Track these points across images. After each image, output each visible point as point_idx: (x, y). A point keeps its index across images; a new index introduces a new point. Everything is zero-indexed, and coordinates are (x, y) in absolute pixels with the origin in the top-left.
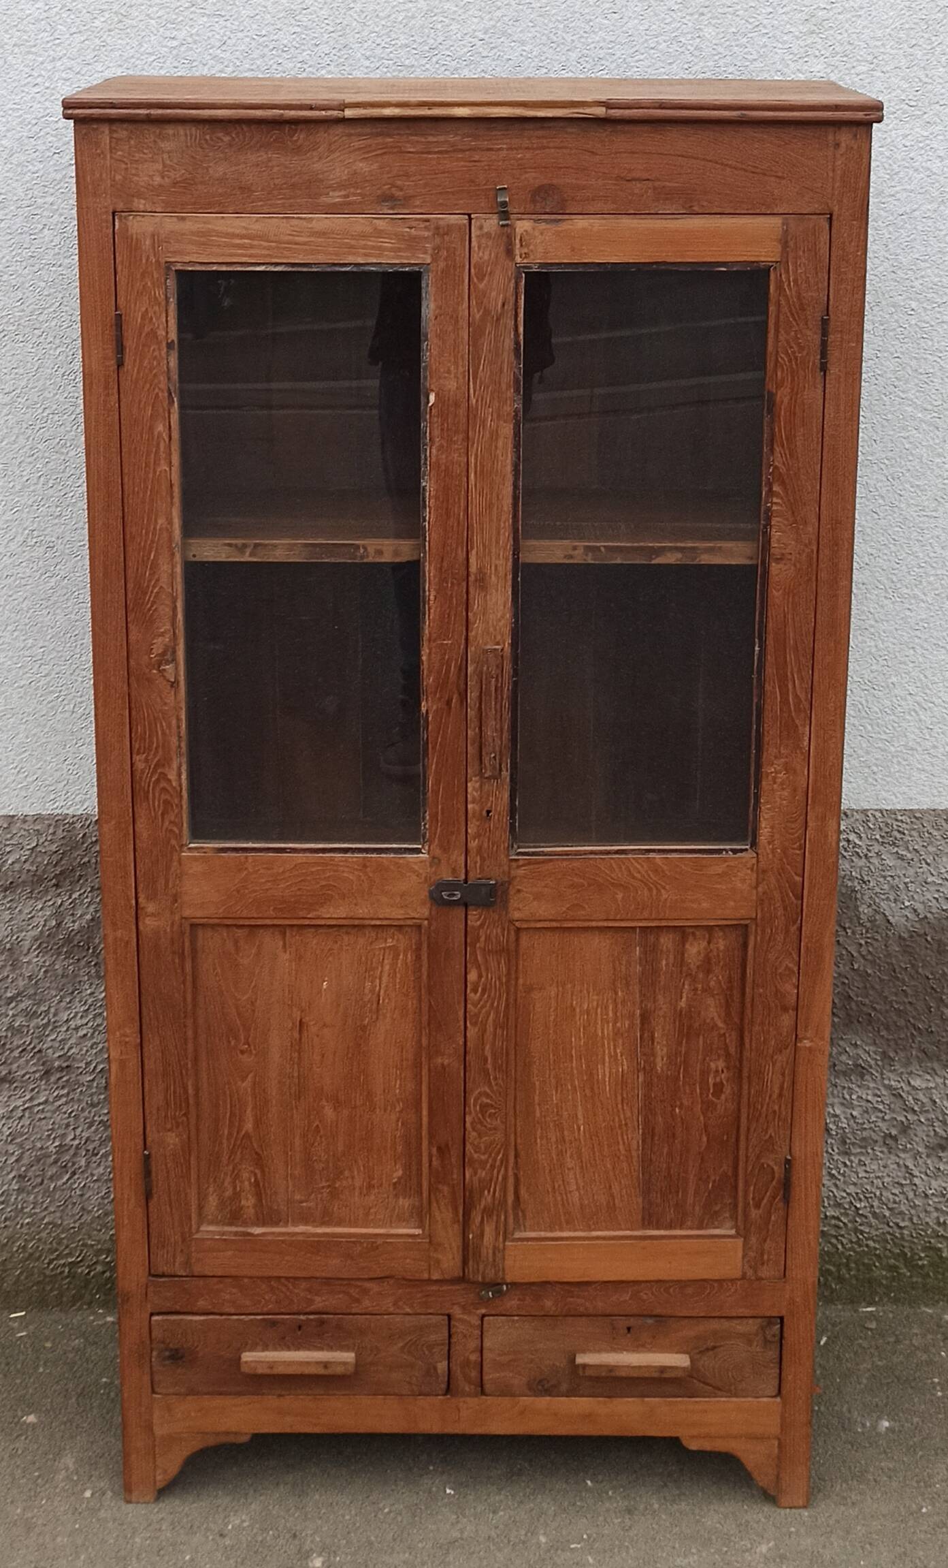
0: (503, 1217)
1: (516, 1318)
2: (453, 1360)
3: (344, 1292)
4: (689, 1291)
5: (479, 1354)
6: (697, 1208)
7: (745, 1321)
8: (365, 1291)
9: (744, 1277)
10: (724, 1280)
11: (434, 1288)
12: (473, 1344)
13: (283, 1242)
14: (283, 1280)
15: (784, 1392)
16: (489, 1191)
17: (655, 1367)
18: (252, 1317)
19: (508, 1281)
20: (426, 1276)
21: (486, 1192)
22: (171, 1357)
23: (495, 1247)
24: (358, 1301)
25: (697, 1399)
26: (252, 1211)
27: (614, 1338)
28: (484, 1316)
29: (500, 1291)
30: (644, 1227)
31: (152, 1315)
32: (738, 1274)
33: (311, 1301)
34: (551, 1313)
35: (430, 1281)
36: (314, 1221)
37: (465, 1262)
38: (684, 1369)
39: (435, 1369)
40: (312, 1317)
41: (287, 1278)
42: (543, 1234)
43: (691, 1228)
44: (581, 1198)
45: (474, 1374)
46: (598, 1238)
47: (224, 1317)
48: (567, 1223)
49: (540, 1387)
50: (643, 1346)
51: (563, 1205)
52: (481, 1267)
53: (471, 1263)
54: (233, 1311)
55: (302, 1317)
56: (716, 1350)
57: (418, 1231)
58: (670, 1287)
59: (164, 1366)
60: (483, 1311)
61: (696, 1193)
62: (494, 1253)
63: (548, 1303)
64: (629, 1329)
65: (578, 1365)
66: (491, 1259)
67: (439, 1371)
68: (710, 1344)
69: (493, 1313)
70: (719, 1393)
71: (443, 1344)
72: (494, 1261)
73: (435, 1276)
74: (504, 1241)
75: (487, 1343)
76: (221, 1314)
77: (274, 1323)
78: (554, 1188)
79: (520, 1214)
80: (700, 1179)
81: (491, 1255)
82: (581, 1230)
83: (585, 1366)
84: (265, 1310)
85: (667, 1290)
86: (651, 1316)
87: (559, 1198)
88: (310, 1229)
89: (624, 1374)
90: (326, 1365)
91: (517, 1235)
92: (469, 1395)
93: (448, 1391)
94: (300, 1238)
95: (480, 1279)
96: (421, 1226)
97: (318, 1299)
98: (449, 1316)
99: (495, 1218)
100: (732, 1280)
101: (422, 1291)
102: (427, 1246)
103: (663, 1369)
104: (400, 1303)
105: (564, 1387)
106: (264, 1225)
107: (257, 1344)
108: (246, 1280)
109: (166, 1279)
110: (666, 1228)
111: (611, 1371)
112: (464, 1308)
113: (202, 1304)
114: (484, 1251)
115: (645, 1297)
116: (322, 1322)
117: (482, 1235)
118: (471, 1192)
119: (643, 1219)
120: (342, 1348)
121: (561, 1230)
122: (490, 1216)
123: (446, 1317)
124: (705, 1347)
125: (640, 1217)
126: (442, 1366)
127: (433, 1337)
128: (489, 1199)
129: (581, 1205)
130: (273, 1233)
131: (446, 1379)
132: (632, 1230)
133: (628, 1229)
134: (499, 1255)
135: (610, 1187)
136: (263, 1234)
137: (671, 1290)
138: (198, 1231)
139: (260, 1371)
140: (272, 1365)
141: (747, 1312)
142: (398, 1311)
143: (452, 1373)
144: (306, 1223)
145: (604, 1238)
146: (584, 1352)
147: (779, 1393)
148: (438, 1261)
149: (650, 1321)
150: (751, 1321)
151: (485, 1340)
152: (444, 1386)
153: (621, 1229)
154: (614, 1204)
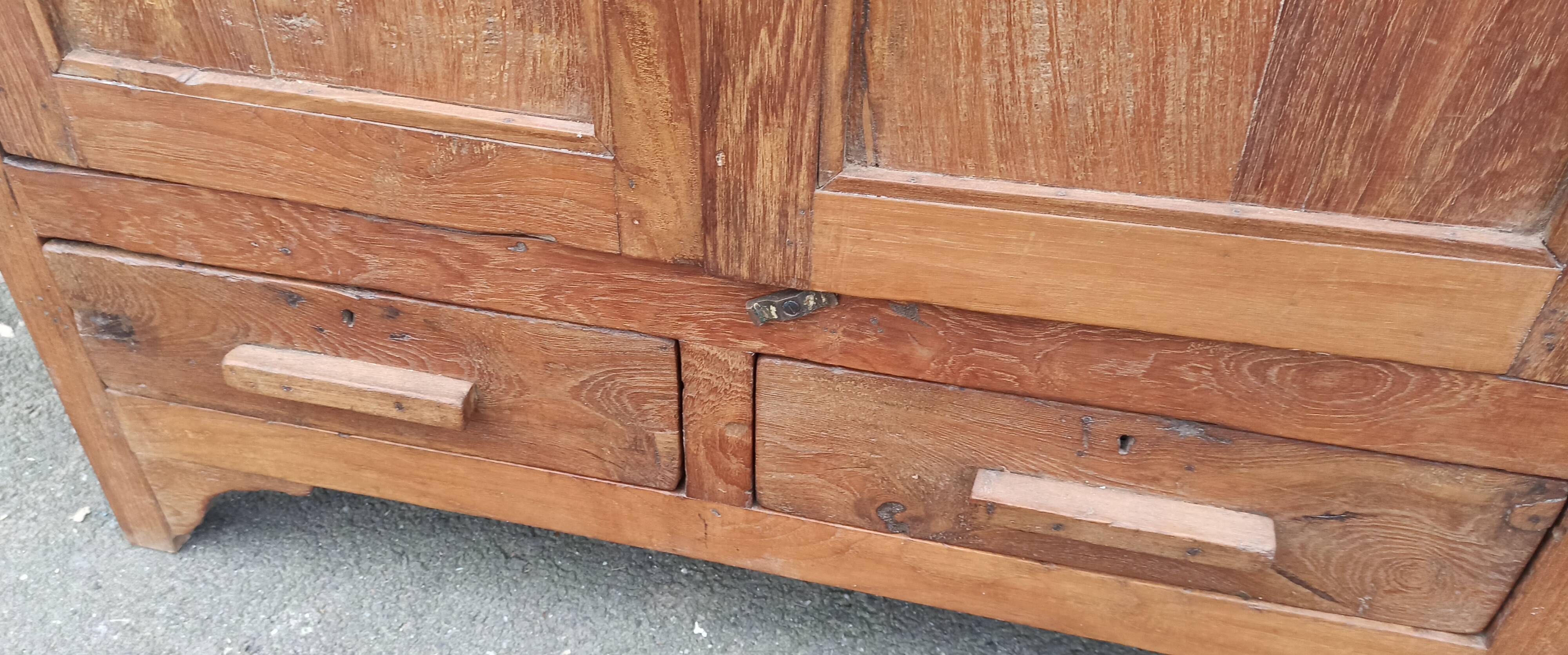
0: (811, 116)
1: (838, 371)
2: (689, 431)
3: (427, 253)
4: (1328, 379)
5: (747, 429)
6: (1435, 156)
7: (1465, 474)
8: (478, 260)
9: (1513, 372)
10: (1445, 370)
11: (638, 275)
12: (737, 408)
13: (258, 113)
14: (286, 207)
15: (1503, 633)
16: (772, 33)
17: (1181, 540)
18: (241, 276)
19: (821, 281)
20: (611, 245)
21: (763, 33)
22: (108, 329)
23: (784, 200)
24: (461, 277)
25: (1262, 605)
26: (176, 26)
27: (1080, 454)
28: (757, 356)
29: (797, 308)
30: (1238, 195)
31: (44, 240)
32: (1502, 360)
33: (358, 265)
34: (927, 375)
35: (620, 259)
36: (329, 72)
37: (708, 225)
38: (1255, 557)
39: (651, 440)
40: (367, 296)
41: (295, 204)
42: (927, 179)
43: (1392, 216)
44: (1057, 87)
45: (737, 465)
46: (1088, 209)
47: (186, 268)
48: (1003, 154)
49: (884, 515)
50: (1155, 480)
51: (999, 102)
52: (748, 241)
53: (720, 230)
54: (198, 257)
55: (350, 294)
56: (1350, 522)
57: (585, 129)
58: (1271, 363)
59: (104, 343)
60: (758, 345)
61: (1456, 102)
62: (783, 214)
63: (923, 353)
64: (1124, 439)
65: (976, 504)
66: (773, 229)
67: (660, 447)
68: (1338, 506)
69: (781, 352)
70: (1326, 603)
71: (664, 397)
72: (783, 232)
73: (635, 249)
74: (816, 177)
75: (765, 413)
76: (182, 262)
77: (292, 298)
78: (976, 45)
79: (866, 113)
80: (1487, 62)
81: (773, 217)
82: (1043, 183)
83: (991, 507)
84: (265, 266)
85: (1259, 371)
86: (1190, 421)
87: (988, 80)
88: (320, 91)
89: (1090, 538)
90: (399, 403)
91: (852, 172)
92: (727, 500)
93: (680, 485)
94: (294, 110)
95: (745, 273)
96: (595, 118)
97: (372, 261)
98: (678, 347)
99: (787, 119)
100: (1471, 375)
101: (609, 279)
102: (608, 169)
103: (1196, 548)
104: (561, 298)
105: (941, 525)
106: (212, 62)
107: (268, 333)
108: (207, 196)
109: (42, 169)
110: (1310, 207)
111: (1058, 527)
112: (710, 332)
113: (128, 232)
114: (755, 202)
115: (1191, 377)
116: (394, 313)
117: (751, 157)
118: (720, 28)
119: (1244, 168)
120: (444, 369)
121: (982, 171)
122: (775, 109)
123: (672, 345)
124: (1324, 509)
125: (1234, 163)
126: (666, 439)
127: (641, 381)
128: (773, 57)
129: (1055, 106)
130: (229, 89)
131: (676, 463)
132: (1201, 198)
133: (1188, 195)
134: (796, 221)
135: (1159, 59)
136: (208, 88)
137: (1273, 372)
138: (61, 63)
139: (264, 389)
140: (287, 383)
141: (1481, 456)
142: (556, 314)
143: (688, 459)
144: (312, 74)
145: (1107, 211)
146: (996, 467)
147: (1488, 629)
148: (639, 215)
149: (1187, 432)
150: (1482, 476)
151: (761, 405)
152: (672, 476)
153: (1166, 193)
154: (1161, 115)
